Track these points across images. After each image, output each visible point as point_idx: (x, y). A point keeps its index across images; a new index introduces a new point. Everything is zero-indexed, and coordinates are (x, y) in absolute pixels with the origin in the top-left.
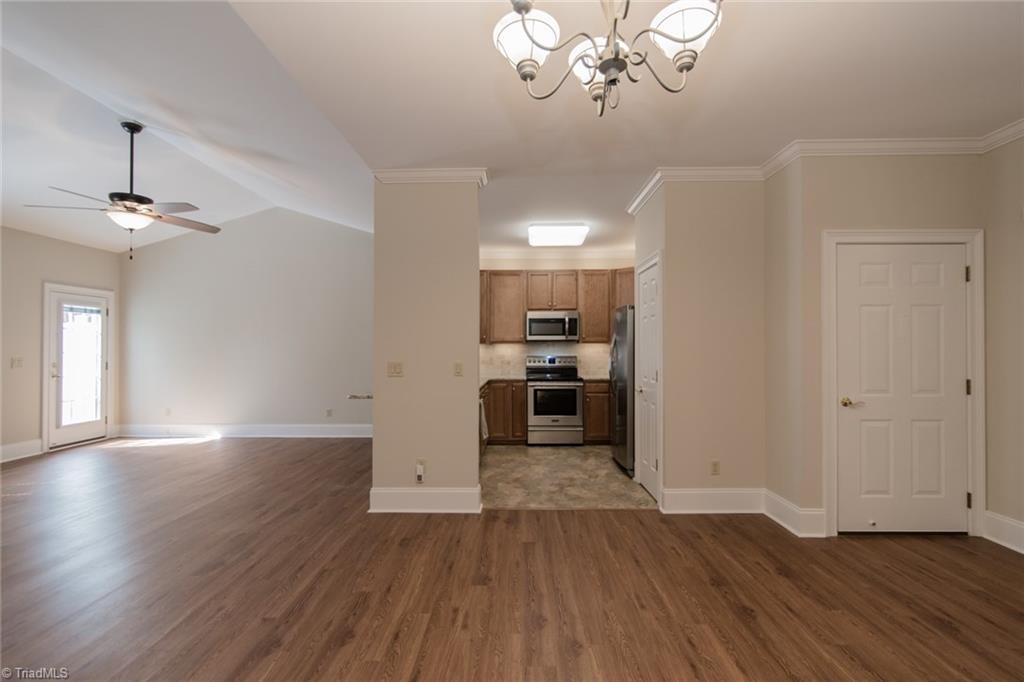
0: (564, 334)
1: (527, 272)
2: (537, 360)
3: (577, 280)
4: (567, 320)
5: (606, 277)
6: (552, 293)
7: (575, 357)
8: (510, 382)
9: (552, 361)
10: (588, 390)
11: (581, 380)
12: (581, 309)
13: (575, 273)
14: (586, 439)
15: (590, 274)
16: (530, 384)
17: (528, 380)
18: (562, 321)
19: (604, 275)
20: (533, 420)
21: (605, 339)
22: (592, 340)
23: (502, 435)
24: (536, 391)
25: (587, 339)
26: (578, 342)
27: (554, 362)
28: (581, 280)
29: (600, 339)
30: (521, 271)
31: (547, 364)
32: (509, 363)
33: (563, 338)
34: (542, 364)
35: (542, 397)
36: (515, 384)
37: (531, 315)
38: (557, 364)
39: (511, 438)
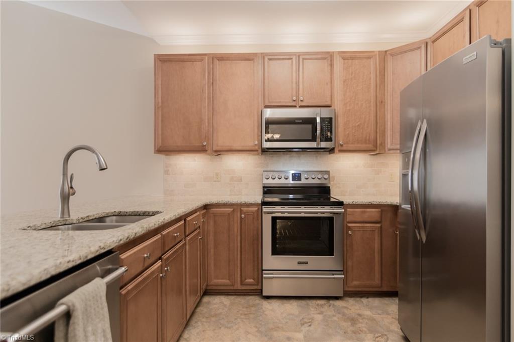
0: (314, 139)
1: (263, 55)
2: (276, 175)
3: (331, 65)
4: (318, 120)
5: (372, 61)
6: (298, 84)
7: (328, 172)
8: (238, 207)
9: (297, 177)
10: (349, 218)
11: (340, 204)
12: (338, 106)
13: (328, 57)
14: (346, 289)
15: (349, 57)
16: (266, 209)
17: (265, 203)
18: (311, 121)
19: (369, 58)
20: (271, 261)
21: (371, 146)
22: (351, 147)
23: (226, 281)
24: (274, 219)
25: (345, 147)
26: (331, 151)
27: (300, 179)
28: (338, 64)
29: (363, 146)
30: (255, 54)
31: (291, 182)
32: (241, 180)
33: (313, 145)
34: (283, 182)
35: (284, 228)
36: (244, 209)
37: (269, 113)
38: (303, 181)
39: (238, 286)
